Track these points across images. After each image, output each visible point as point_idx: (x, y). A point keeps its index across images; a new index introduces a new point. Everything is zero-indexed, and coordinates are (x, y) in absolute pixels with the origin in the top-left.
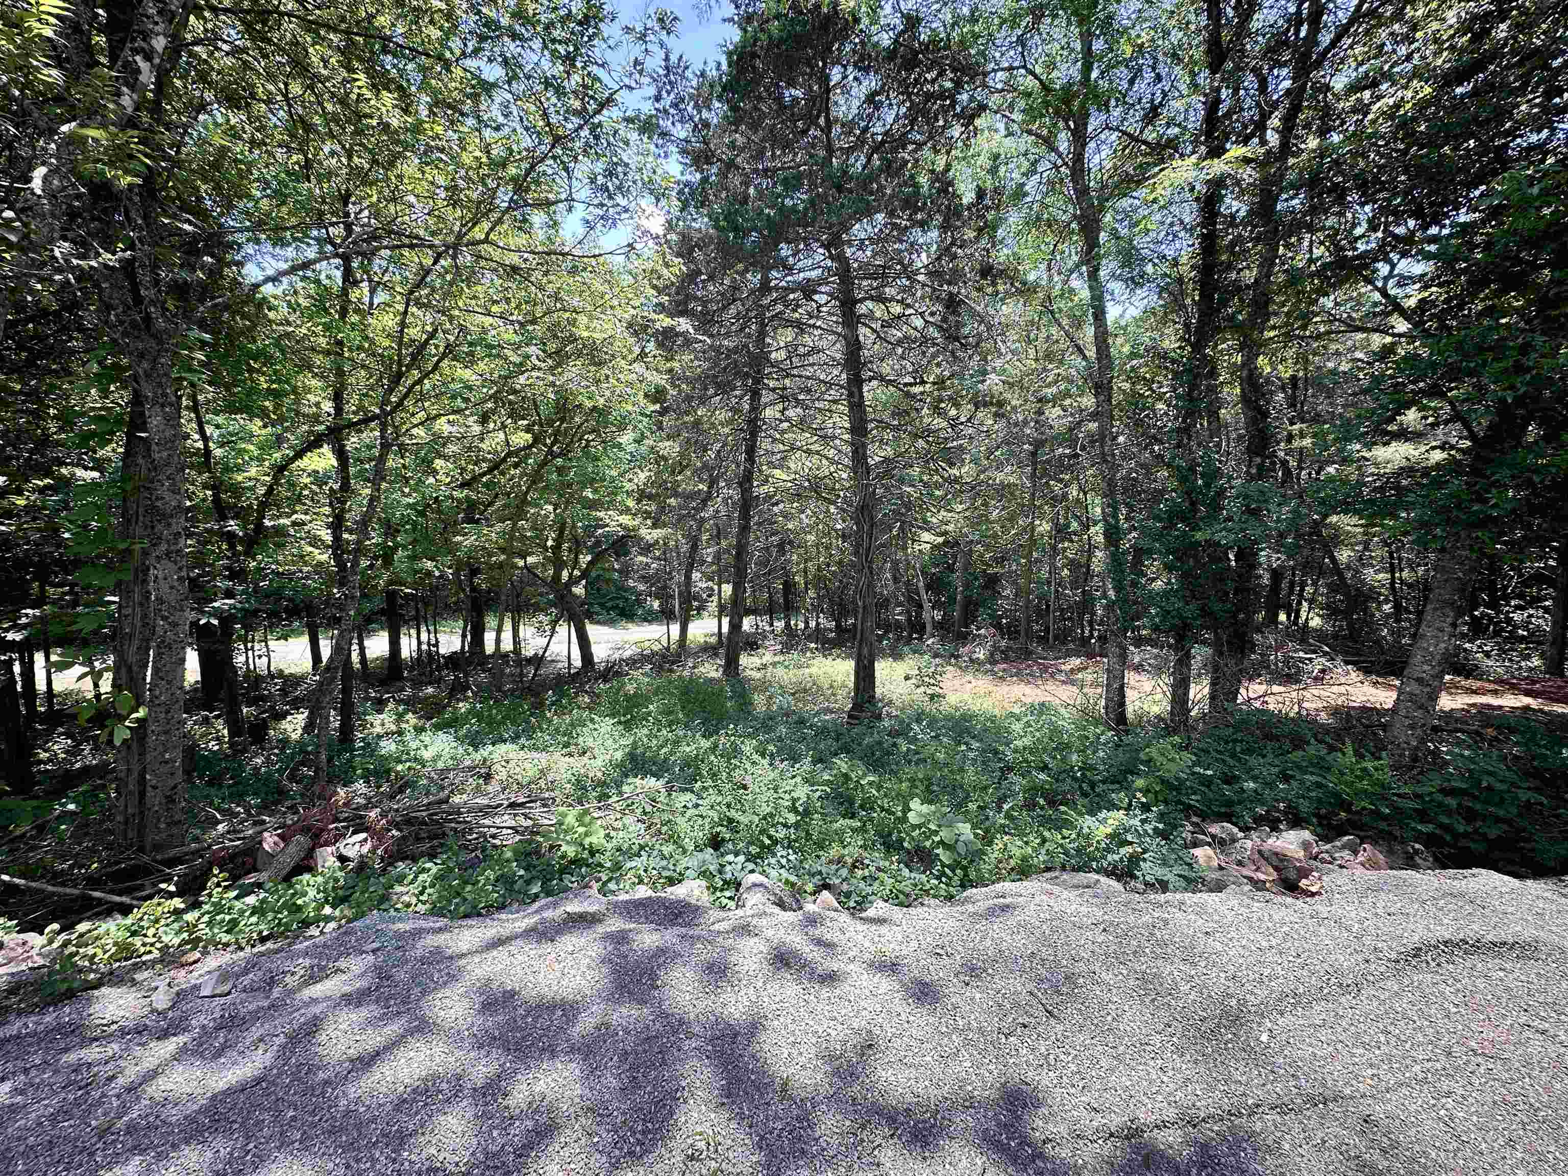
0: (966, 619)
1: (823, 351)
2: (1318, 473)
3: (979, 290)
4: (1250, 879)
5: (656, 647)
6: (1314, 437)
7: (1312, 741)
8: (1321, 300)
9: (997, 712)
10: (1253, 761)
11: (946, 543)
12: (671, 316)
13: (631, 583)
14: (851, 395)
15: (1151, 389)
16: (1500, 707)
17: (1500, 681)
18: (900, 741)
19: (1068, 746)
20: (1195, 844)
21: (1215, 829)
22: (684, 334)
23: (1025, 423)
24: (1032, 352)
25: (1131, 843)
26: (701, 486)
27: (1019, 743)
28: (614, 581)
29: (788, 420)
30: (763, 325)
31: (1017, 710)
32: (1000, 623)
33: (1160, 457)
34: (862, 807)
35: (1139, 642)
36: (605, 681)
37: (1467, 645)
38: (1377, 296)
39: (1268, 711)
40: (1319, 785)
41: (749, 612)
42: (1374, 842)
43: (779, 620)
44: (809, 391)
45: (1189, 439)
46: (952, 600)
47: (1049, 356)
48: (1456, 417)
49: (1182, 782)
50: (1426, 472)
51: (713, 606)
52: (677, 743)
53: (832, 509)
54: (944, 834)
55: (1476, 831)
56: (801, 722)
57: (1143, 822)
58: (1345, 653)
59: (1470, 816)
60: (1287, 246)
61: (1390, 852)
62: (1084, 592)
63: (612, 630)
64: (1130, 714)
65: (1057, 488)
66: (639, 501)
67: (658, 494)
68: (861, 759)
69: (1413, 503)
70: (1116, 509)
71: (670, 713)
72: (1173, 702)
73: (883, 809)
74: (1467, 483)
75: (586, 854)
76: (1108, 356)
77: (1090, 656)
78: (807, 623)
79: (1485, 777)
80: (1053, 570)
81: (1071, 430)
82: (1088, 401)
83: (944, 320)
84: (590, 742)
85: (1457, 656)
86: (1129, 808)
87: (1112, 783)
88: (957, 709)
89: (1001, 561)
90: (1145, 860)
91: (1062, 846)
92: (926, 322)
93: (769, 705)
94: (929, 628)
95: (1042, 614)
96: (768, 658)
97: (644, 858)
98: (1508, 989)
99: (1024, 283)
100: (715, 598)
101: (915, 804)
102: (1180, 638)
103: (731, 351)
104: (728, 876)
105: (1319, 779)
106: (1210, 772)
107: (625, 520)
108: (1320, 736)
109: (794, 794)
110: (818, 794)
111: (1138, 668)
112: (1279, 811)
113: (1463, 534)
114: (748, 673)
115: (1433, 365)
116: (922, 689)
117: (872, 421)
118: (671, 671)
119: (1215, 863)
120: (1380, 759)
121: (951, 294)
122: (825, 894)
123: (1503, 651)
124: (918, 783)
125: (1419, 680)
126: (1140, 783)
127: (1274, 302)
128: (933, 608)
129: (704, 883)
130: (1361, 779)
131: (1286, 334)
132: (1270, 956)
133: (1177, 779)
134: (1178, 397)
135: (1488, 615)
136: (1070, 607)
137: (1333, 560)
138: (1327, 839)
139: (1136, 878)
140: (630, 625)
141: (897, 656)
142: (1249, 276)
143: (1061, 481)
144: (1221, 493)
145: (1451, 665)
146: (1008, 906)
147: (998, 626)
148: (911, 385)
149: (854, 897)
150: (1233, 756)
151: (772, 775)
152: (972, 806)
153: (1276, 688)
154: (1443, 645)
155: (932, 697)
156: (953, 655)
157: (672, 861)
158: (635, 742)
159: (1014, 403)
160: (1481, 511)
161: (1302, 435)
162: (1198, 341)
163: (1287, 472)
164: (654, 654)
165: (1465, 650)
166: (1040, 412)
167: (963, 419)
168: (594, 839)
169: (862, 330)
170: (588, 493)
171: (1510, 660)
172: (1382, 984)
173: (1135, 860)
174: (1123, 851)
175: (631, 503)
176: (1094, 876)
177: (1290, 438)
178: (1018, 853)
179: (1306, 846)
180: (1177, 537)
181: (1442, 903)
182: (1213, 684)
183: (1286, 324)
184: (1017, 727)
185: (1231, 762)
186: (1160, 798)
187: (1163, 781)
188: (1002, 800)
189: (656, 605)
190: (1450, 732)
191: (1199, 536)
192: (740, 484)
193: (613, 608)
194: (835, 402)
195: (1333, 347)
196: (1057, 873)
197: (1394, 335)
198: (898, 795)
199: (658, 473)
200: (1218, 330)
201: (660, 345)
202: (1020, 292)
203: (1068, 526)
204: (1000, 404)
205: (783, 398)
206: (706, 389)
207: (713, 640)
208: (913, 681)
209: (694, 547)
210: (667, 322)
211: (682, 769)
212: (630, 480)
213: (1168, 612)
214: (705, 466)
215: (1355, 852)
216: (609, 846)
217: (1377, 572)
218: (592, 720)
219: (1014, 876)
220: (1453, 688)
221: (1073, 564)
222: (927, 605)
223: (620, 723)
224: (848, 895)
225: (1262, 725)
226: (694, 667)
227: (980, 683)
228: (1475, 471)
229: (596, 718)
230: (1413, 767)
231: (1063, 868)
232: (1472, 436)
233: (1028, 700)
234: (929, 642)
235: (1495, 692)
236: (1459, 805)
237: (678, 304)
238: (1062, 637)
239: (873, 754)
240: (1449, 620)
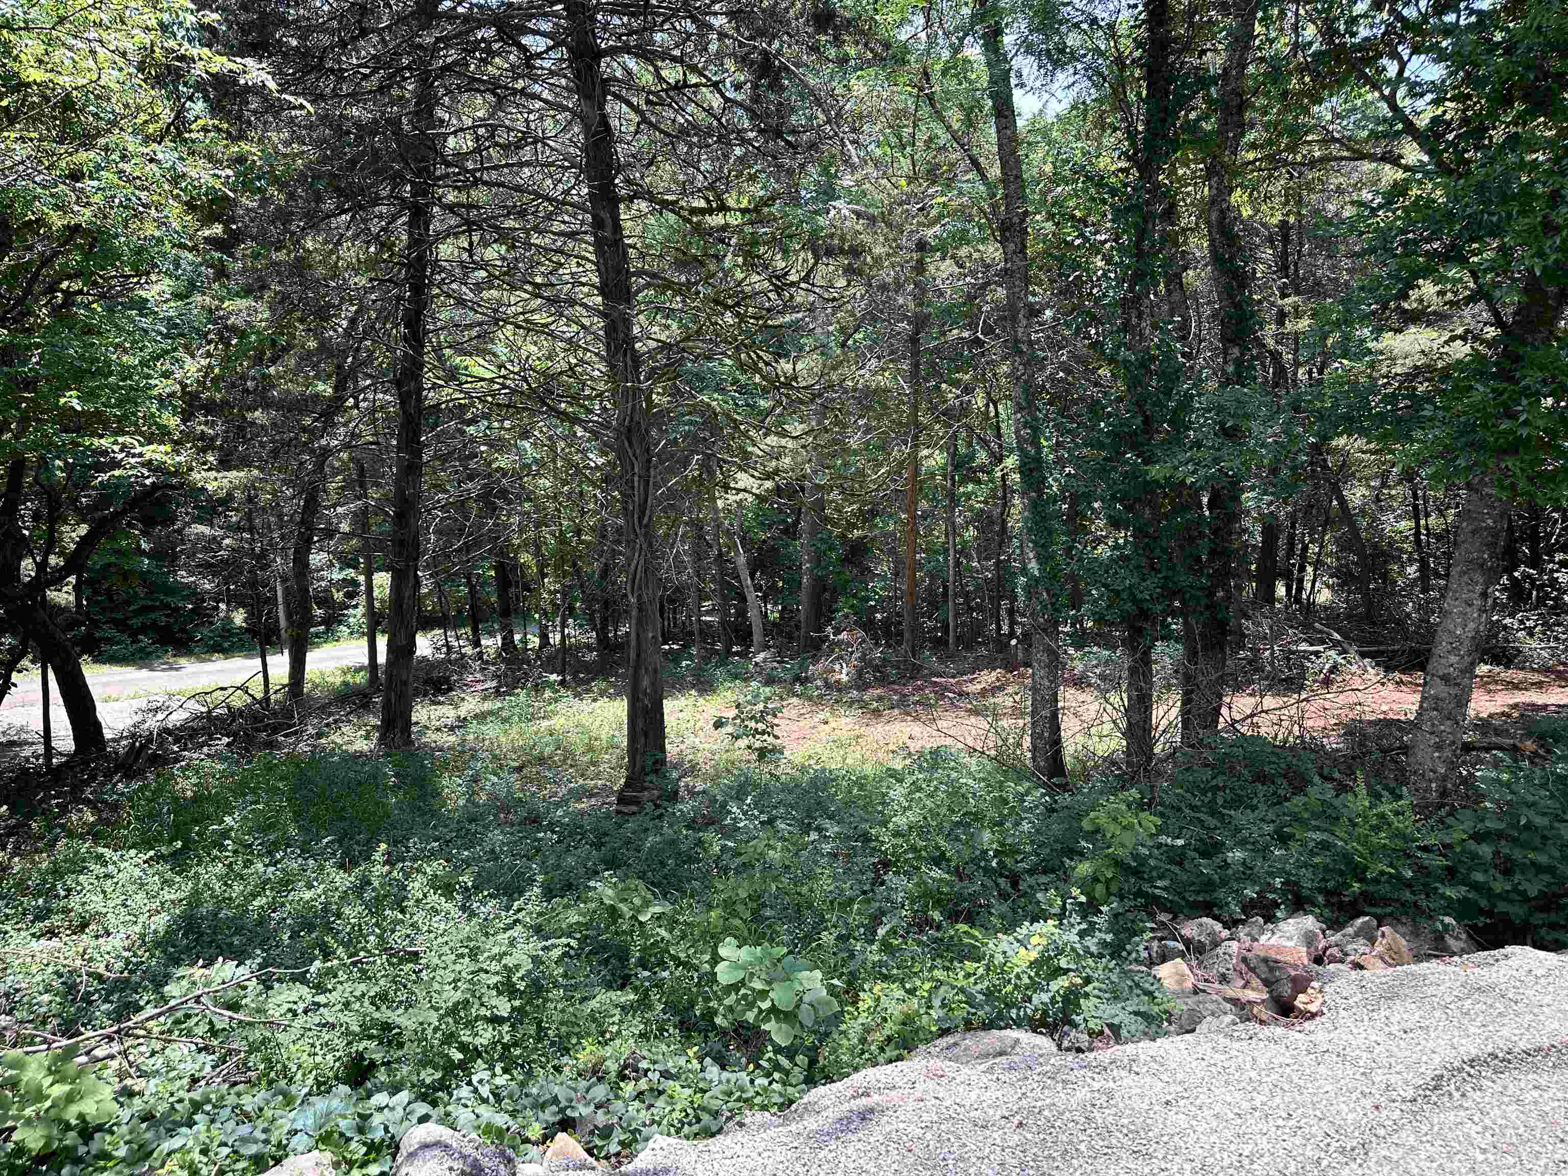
0: (818, 618)
1: (543, 140)
2: (1321, 372)
3: (814, 49)
4: (1235, 1002)
5: (238, 701)
6: (1312, 316)
7: (1317, 779)
8: (1316, 108)
9: (869, 770)
10: (1240, 817)
11: (778, 491)
12: (231, 51)
13: (183, 577)
14: (598, 224)
15: (1081, 235)
16: (1545, 707)
17: (1546, 670)
18: (709, 835)
19: (977, 817)
20: (1164, 958)
21: (1190, 929)
22: (260, 90)
23: (899, 286)
24: (905, 163)
25: (1066, 971)
26: (321, 387)
27: (901, 821)
28: (144, 576)
29: (483, 265)
30: (425, 81)
31: (898, 764)
32: (872, 621)
33: (1096, 345)
34: (643, 964)
35: (1081, 640)
36: (129, 776)
37: (1507, 621)
38: (1384, 109)
39: (1259, 737)
40: (1325, 846)
41: (427, 624)
42: (1394, 919)
43: (492, 634)
44: (522, 214)
45: (1140, 317)
46: (794, 584)
47: (933, 175)
48: (1479, 295)
49: (1142, 860)
50: (1445, 374)
51: (357, 615)
52: (286, 883)
53: (580, 432)
54: (780, 996)
55: (1515, 890)
56: (534, 820)
57: (1082, 934)
58: (1361, 642)
59: (1507, 868)
60: (1266, 21)
61: (1416, 934)
62: (999, 562)
63: (145, 673)
64: (1068, 760)
65: (951, 394)
66: (187, 416)
67: (225, 403)
68: (642, 876)
69: (1430, 419)
70: (1036, 432)
71: (269, 827)
72: (1128, 733)
73: (679, 963)
74: (1493, 390)
75: (71, 1138)
76: (1018, 177)
77: (1010, 666)
78: (544, 637)
79: (1525, 810)
80: (953, 530)
81: (971, 298)
82: (993, 252)
83: (756, 99)
84: (96, 903)
85: (1496, 636)
86: (1061, 916)
87: (1045, 872)
88: (803, 769)
89: (869, 516)
90: (1087, 995)
91: (962, 990)
92: (727, 100)
93: (472, 794)
94: (757, 637)
95: (936, 601)
96: (470, 705)
97: (201, 1127)
98: (1543, 1115)
99: (887, 46)
100: (362, 600)
101: (728, 949)
102: (1136, 632)
103: (365, 130)
104: (378, 1135)
105: (1324, 836)
106: (1180, 842)
107: (157, 452)
108: (1326, 771)
109: (509, 961)
110: (556, 953)
111: (1080, 683)
112: (1275, 891)
113: (1491, 463)
114: (431, 737)
115: (1449, 216)
116: (743, 743)
117: (640, 273)
118: (271, 745)
119: (1189, 985)
120: (1400, 797)
121: (765, 54)
122: (562, 1137)
123: (1547, 626)
124: (740, 908)
125: (1445, 679)
126: (1084, 868)
127: (1253, 106)
128: (765, 599)
129: (327, 1157)
130: (1376, 829)
131: (1270, 158)
132: (1254, 1124)
133: (1136, 856)
134: (1121, 250)
135: (1529, 576)
136: (978, 588)
137: (1343, 501)
138: (1335, 925)
139: (1076, 1026)
140: (183, 661)
141: (705, 686)
142: (1215, 62)
143: (956, 383)
144: (1186, 403)
145: (1485, 652)
146: (872, 1111)
147: (868, 625)
148: (702, 212)
149: (618, 1135)
150: (1213, 813)
151: (467, 929)
152: (828, 938)
153: (1269, 702)
154: (1472, 625)
155: (762, 753)
156: (797, 679)
157: (261, 1124)
158: (196, 893)
159: (878, 250)
160: (1512, 432)
161: (1298, 315)
162: (1149, 161)
163: (1281, 371)
164: (233, 714)
165: (1505, 627)
166: (920, 267)
167: (793, 278)
168: (88, 1107)
169: (613, 107)
170: (72, 400)
171: (1557, 639)
172: (1395, 1138)
173: (1072, 998)
174: (1054, 986)
175: (172, 421)
176: (1013, 1034)
177: (1281, 317)
178: (896, 1010)
179: (1309, 939)
180: (1125, 475)
181: (1467, 1004)
182: (1186, 701)
183: (1270, 142)
184: (898, 793)
185: (1212, 822)
186: (1114, 888)
187: (1118, 863)
188: (876, 920)
189: (239, 618)
190: (1488, 749)
191: (1156, 471)
192: (398, 383)
193: (143, 629)
194: (572, 235)
195: (1335, 181)
196: (957, 1037)
197: (1406, 168)
198: (703, 934)
199: (226, 360)
200: (1175, 145)
201: (215, 108)
202: (879, 59)
203: (972, 457)
204: (856, 252)
205: (470, 226)
206: (319, 199)
207: (361, 679)
208: (729, 729)
209: (312, 505)
210: (221, 63)
211: (294, 936)
212: (166, 375)
213: (1117, 593)
214: (324, 347)
215: (1372, 941)
216: (125, 1114)
217: (1398, 518)
218: (100, 858)
219: (890, 1052)
220: (1488, 683)
221: (983, 520)
222: (752, 596)
223: (159, 858)
224: (606, 1133)
225: (1250, 760)
226: (319, 735)
227: (844, 720)
228: (1505, 375)
229: (107, 853)
230: (1443, 805)
231: (969, 1026)
232: (1499, 322)
233: (914, 746)
234: (760, 657)
235: (1539, 685)
236: (1497, 853)
237: (244, 29)
238: (968, 641)
239: (663, 864)
240: (1479, 589)
